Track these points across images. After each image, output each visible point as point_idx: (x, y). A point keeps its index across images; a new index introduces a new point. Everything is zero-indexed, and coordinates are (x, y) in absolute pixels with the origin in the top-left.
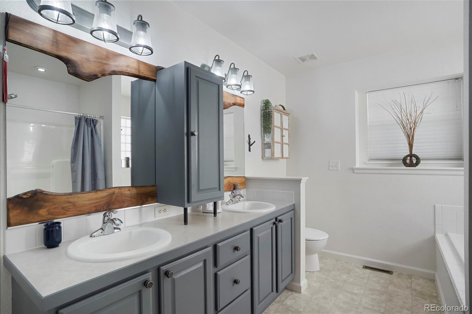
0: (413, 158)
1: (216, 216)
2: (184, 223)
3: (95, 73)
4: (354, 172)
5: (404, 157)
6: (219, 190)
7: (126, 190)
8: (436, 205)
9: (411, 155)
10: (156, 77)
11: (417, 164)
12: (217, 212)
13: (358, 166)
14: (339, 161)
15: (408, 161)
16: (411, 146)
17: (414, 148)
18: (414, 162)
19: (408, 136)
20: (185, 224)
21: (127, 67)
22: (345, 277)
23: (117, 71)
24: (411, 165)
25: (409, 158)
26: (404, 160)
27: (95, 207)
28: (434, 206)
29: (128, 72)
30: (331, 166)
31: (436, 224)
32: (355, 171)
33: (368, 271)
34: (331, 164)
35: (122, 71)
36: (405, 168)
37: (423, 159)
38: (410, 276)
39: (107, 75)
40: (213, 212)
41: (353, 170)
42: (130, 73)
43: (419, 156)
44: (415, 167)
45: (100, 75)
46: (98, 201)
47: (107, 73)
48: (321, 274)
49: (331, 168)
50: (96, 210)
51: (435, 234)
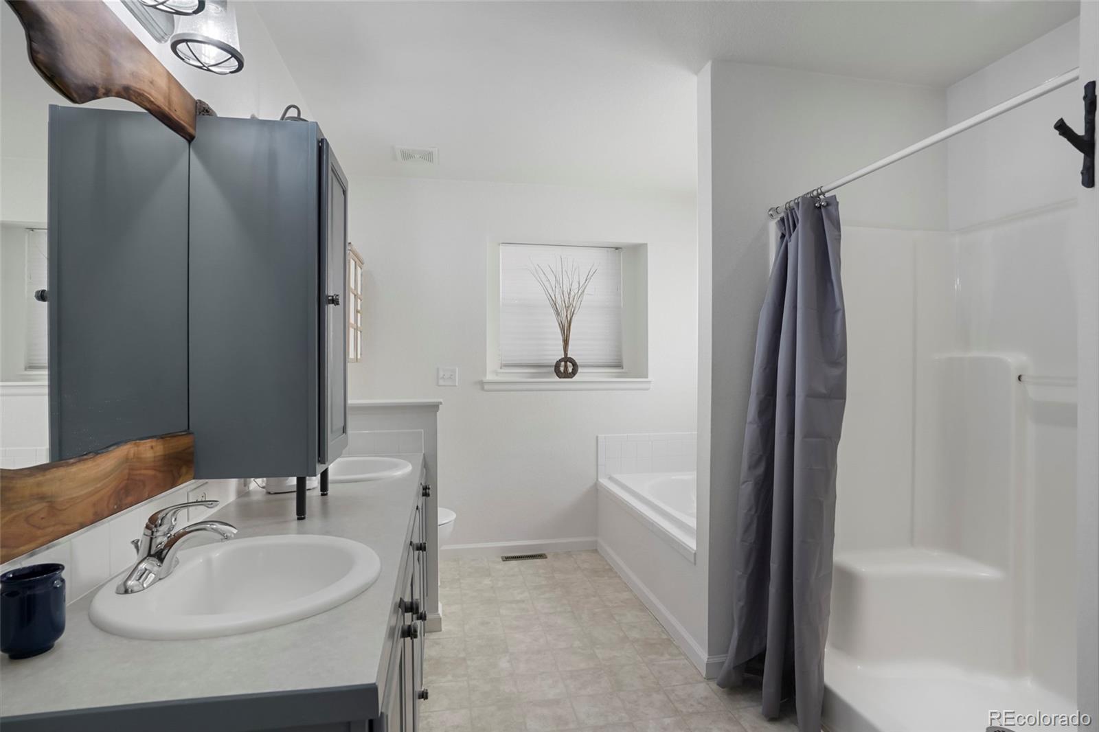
0: (569, 363)
1: (326, 495)
2: (296, 517)
3: (95, 84)
4: (483, 389)
5: (556, 361)
6: (344, 432)
7: (147, 448)
8: (599, 435)
9: (566, 359)
10: (195, 129)
11: (574, 372)
12: (307, 487)
13: (490, 377)
14: (457, 369)
15: (562, 369)
16: (566, 342)
17: (570, 347)
18: (570, 370)
19: (562, 328)
20: (298, 519)
21: (150, 84)
22: (487, 581)
23: (134, 89)
24: (566, 375)
25: (563, 363)
26: (557, 366)
27: (94, 505)
28: (597, 437)
29: (152, 99)
30: (443, 378)
31: (599, 463)
32: (486, 387)
33: (514, 563)
34: (441, 374)
35: (142, 92)
36: (557, 379)
37: (584, 366)
38: (569, 554)
39: (113, 94)
40: (295, 489)
41: (482, 384)
42: (155, 104)
43: (576, 361)
44: (572, 378)
45: (102, 91)
46: (99, 485)
47: (116, 88)
48: (448, 589)
49: (441, 382)
50: (96, 514)
51: (597, 480)
